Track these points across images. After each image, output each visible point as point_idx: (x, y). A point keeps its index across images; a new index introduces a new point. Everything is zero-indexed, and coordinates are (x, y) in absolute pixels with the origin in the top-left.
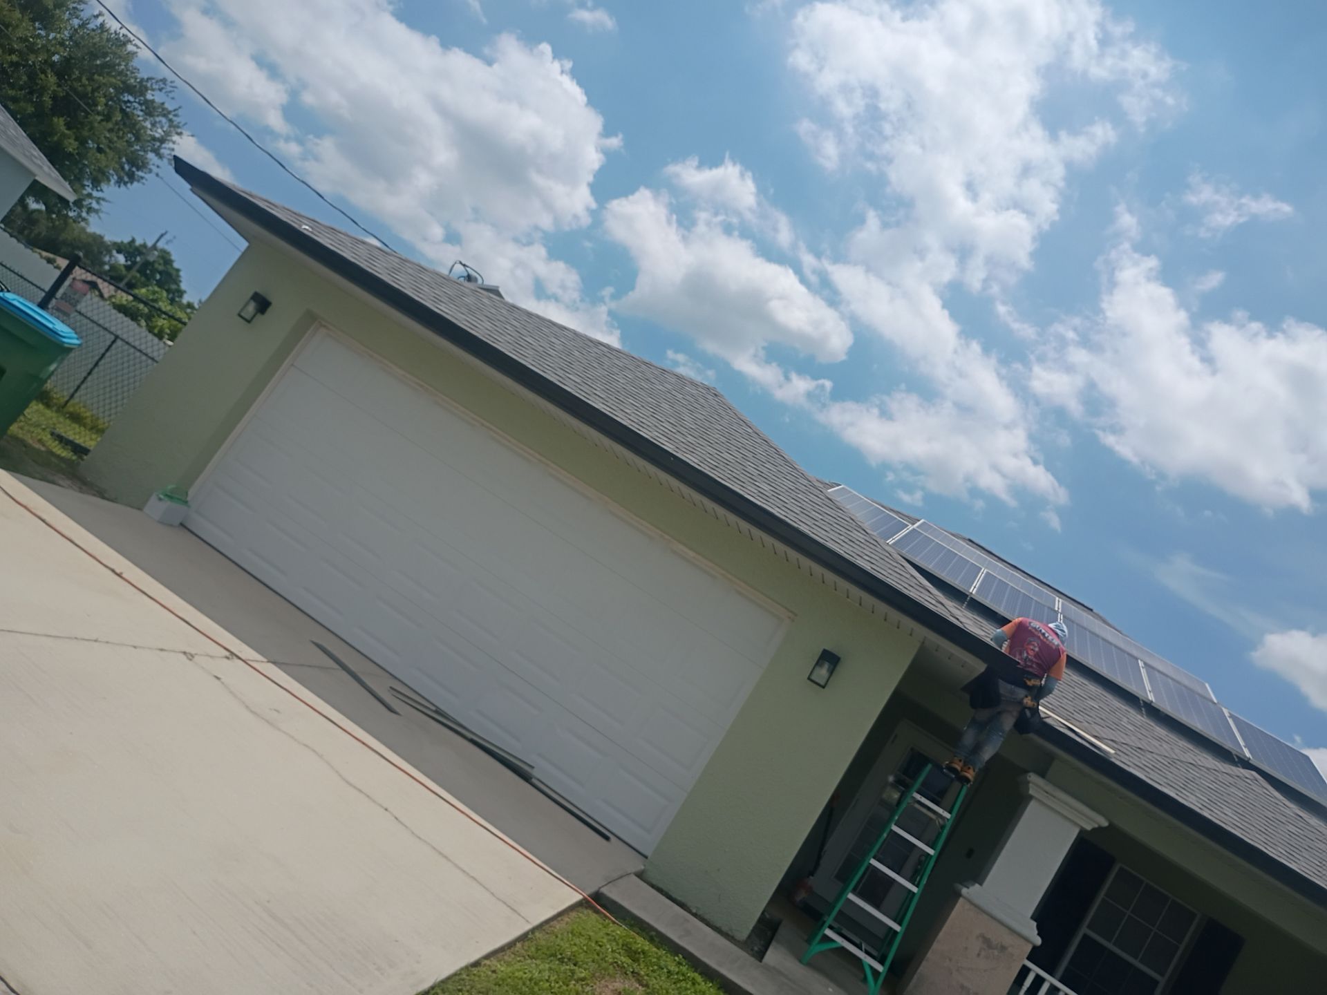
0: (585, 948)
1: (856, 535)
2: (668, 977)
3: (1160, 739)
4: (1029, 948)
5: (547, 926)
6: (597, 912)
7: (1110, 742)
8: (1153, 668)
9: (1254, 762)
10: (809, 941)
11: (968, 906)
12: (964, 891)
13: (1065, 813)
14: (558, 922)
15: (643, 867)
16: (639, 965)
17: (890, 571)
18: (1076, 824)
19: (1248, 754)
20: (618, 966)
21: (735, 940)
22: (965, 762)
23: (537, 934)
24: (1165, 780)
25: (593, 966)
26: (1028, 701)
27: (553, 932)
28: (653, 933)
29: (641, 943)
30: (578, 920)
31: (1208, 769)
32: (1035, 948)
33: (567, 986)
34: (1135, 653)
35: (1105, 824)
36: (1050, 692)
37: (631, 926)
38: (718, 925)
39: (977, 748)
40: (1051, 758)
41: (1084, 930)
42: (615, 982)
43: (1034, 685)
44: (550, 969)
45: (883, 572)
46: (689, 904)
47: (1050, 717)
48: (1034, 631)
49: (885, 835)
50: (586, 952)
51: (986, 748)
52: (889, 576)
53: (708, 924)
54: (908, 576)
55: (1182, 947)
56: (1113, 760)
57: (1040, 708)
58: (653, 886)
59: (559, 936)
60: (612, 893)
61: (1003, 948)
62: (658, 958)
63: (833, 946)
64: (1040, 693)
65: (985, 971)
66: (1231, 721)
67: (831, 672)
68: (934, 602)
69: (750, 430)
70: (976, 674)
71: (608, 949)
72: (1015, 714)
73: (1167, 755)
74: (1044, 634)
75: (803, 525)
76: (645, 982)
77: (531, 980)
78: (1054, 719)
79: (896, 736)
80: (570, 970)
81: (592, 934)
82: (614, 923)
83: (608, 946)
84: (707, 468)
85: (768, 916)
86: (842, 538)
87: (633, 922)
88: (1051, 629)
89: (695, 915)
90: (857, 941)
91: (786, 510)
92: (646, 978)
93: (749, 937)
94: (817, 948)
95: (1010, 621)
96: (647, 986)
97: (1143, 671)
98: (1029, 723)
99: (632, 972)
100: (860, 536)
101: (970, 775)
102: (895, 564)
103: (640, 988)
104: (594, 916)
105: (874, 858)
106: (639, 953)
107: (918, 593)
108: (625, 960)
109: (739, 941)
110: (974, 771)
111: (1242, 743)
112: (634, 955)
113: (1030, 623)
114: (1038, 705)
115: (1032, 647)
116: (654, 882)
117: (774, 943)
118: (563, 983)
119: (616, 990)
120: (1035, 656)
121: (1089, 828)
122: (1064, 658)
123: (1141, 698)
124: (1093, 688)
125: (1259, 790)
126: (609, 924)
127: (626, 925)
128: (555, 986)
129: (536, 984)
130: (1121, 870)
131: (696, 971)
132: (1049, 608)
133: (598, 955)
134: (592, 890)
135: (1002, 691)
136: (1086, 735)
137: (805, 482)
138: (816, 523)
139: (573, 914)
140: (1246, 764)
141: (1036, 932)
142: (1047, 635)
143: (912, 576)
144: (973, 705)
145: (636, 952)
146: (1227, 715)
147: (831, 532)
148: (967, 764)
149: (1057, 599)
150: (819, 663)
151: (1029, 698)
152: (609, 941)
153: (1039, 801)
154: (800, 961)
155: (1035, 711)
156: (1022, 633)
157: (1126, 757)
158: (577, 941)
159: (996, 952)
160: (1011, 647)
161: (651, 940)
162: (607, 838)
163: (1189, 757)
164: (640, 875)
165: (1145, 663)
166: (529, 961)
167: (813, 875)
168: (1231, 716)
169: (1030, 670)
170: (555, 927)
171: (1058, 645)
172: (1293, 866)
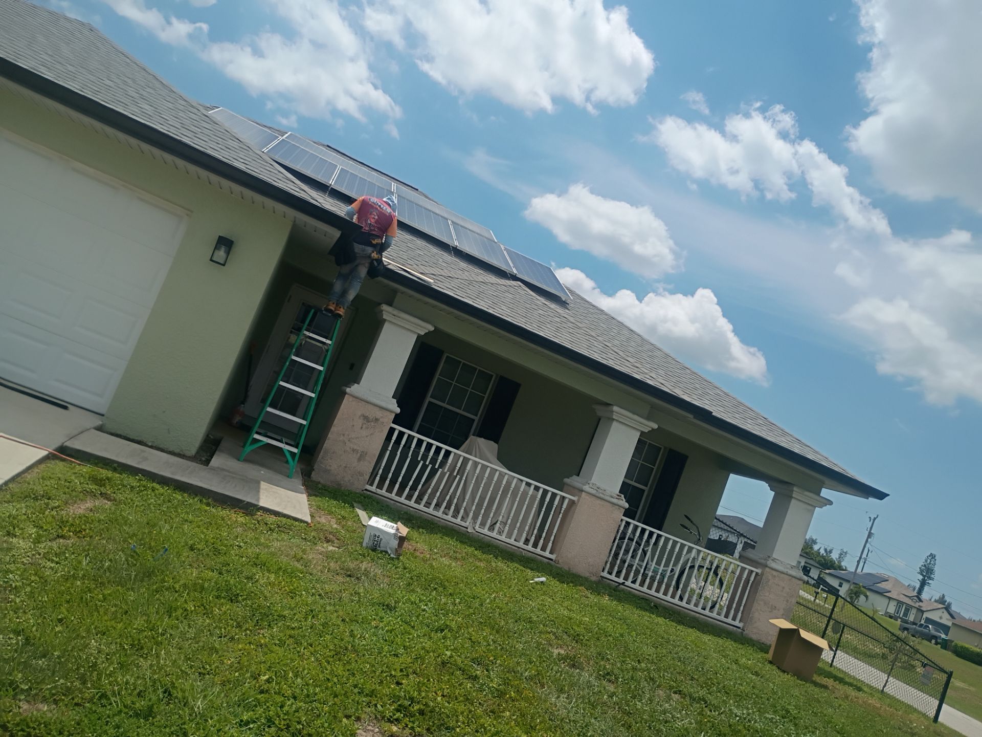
0: (56, 486)
1: (231, 143)
2: (131, 491)
3: (463, 270)
4: (393, 416)
5: (19, 478)
6: (63, 460)
7: (431, 276)
8: (458, 224)
9: (519, 276)
10: (244, 446)
11: (351, 399)
12: (348, 390)
13: (407, 326)
14: (29, 474)
15: (101, 423)
16: (105, 488)
17: (262, 170)
18: (415, 333)
19: (515, 271)
20: (87, 492)
21: (186, 456)
22: (337, 304)
23: (11, 486)
24: (466, 294)
25: (64, 497)
26: (375, 255)
27: (25, 481)
28: (115, 465)
29: (105, 473)
30: (47, 469)
31: (492, 284)
32: (397, 415)
33: (44, 514)
34: (446, 215)
35: (432, 329)
36: (389, 247)
37: (96, 464)
38: (171, 449)
39: (344, 293)
40: (395, 292)
41: (429, 399)
42: (87, 503)
43: (377, 243)
44: (27, 506)
45: (256, 170)
46: (145, 440)
47: (390, 264)
48: (373, 204)
49: (288, 363)
50: (57, 489)
51: (350, 291)
52: (261, 173)
53: (162, 450)
54: (276, 172)
55: (486, 396)
56: (433, 286)
57: (383, 259)
58: (112, 434)
59: (31, 483)
60: (77, 445)
61: (377, 420)
62: (122, 480)
63: (261, 444)
64: (382, 248)
65: (367, 436)
66: (505, 252)
67: (228, 253)
68: (298, 190)
69: (128, 61)
70: (335, 240)
71: (77, 483)
72: (367, 265)
73: (467, 279)
74: (380, 206)
75: (186, 138)
76: (112, 498)
77: (9, 517)
78: (393, 265)
79: (290, 297)
80: (45, 503)
81: (60, 475)
82: (79, 465)
83: (76, 481)
84: (90, 93)
85: (212, 437)
86: (220, 146)
87: (96, 461)
88: (384, 202)
89: (151, 447)
90: (279, 438)
91: (169, 126)
92: (112, 495)
93: (197, 452)
94: (249, 448)
95: (356, 200)
96: (115, 500)
97: (451, 227)
98: (377, 270)
99: (101, 494)
100: (235, 144)
101: (341, 312)
102: (265, 164)
103: (109, 503)
104: (61, 464)
105: (282, 381)
106: (105, 480)
107: (285, 184)
108: (93, 487)
109: (189, 457)
110: (344, 309)
111: (512, 265)
112: (100, 482)
113: (370, 199)
114: (382, 257)
115: (373, 216)
116: (113, 431)
117: (217, 452)
118: (39, 512)
119: (88, 508)
120: (376, 223)
121: (423, 333)
122: (395, 223)
123: (451, 245)
124: (420, 242)
125: (523, 292)
126: (75, 466)
127: (91, 464)
128: (32, 517)
129: (14, 518)
130: (447, 357)
131: (153, 481)
132: (387, 190)
133: (68, 488)
134: (57, 444)
135: (356, 250)
136: (416, 273)
137: (183, 103)
138: (197, 135)
139: (43, 466)
140: (514, 278)
141: (397, 405)
142: (382, 206)
143: (279, 172)
144: (338, 263)
145: (101, 480)
146: (503, 249)
147: (210, 142)
148: (339, 304)
149: (393, 183)
150: (217, 248)
151: (375, 252)
152: (76, 478)
153: (390, 322)
154: (239, 460)
155: (380, 261)
156: (365, 208)
157: (442, 283)
158: (48, 483)
159: (372, 424)
160: (358, 218)
161: (115, 470)
162: (65, 408)
163: (480, 279)
164: (100, 429)
165: (452, 222)
166: (6, 505)
167: (244, 404)
168: (506, 249)
169: (374, 233)
170: (27, 478)
171: (390, 212)
172: (541, 334)
